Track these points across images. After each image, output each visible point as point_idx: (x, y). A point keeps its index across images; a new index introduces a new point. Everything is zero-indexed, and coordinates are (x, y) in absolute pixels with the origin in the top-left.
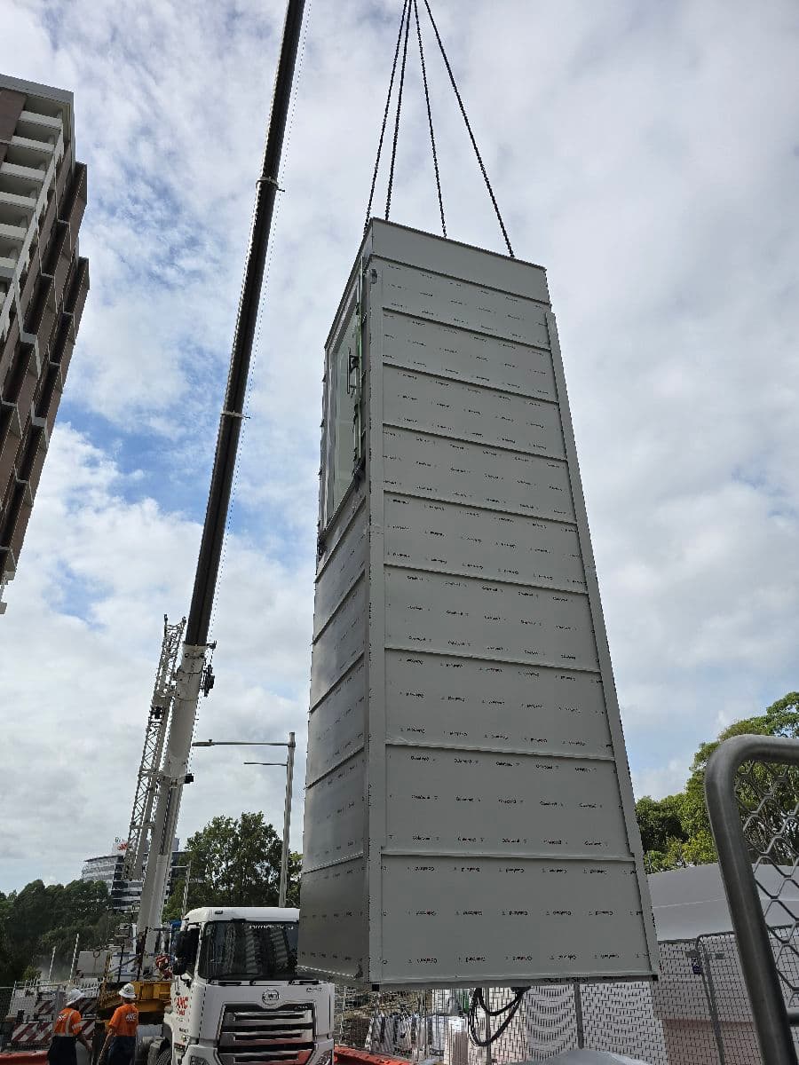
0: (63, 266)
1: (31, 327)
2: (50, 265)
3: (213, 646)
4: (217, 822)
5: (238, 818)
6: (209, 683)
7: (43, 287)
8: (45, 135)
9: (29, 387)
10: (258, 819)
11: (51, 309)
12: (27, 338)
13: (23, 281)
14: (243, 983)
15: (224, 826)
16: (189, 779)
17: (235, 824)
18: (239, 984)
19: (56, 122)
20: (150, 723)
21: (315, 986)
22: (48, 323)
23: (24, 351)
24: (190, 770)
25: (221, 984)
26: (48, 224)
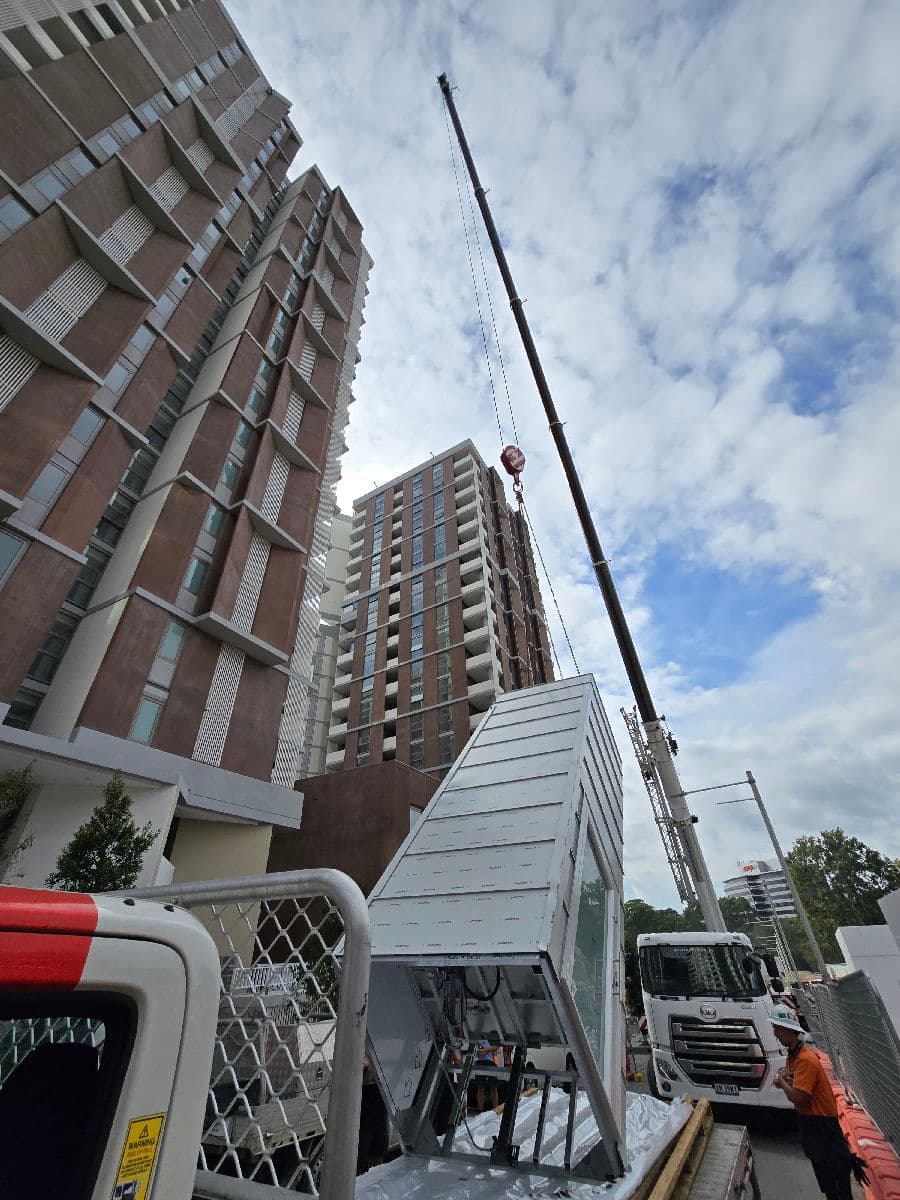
0: (506, 525)
1: (503, 566)
2: (498, 528)
3: (663, 718)
5: (818, 836)
6: (674, 745)
7: (499, 540)
8: (468, 467)
9: (516, 596)
11: (509, 549)
12: (502, 572)
13: (487, 545)
14: (680, 998)
15: (809, 844)
16: (695, 820)
17: (819, 841)
18: (677, 999)
19: (469, 457)
20: (646, 784)
21: (749, 1004)
22: (511, 556)
23: (505, 580)
24: (692, 812)
25: (662, 998)
26: (488, 508)
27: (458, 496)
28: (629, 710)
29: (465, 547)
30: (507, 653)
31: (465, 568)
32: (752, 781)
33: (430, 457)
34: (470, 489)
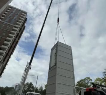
0: (23, 27)
1: (19, 32)
4: (27, 83)
5: (29, 83)
9: (18, 37)
10: (32, 83)
12: (19, 33)
13: (19, 28)
19: (25, 14)
20: (24, 72)
22: (21, 31)
23: (18, 34)
24: (27, 77)
27: (20, 18)
28: (28, 62)
29: (16, 25)
30: (11, 44)
31: (14, 28)
32: (38, 76)
33: (20, 9)
34: (22, 19)
